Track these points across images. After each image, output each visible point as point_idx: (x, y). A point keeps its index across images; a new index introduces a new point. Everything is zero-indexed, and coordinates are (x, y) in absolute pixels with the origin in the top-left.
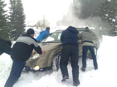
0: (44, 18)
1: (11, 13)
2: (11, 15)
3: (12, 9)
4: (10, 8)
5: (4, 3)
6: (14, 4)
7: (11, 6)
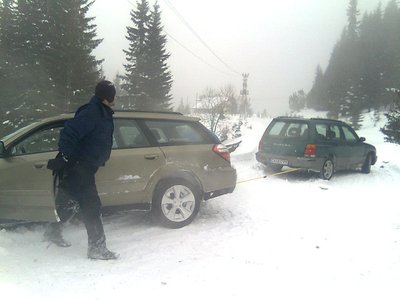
0: (245, 85)
1: (129, 66)
2: (130, 73)
3: (134, 55)
4: (128, 53)
5: (94, 39)
6: (141, 40)
7: (132, 46)
